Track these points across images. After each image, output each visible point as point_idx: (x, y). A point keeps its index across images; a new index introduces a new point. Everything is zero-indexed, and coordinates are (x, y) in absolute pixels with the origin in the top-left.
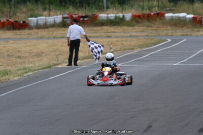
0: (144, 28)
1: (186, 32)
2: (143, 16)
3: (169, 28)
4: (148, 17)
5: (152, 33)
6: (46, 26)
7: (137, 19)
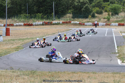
1: (77, 27)
2: (65, 22)
3: (72, 26)
4: (67, 23)
5: (68, 27)
6: (38, 25)
7: (63, 23)
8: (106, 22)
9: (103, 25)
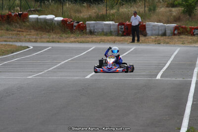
0: (3, 31)
1: (53, 38)
2: (2, 16)
4: (8, 19)
5: (12, 38)
8: (176, 20)
9: (164, 34)
